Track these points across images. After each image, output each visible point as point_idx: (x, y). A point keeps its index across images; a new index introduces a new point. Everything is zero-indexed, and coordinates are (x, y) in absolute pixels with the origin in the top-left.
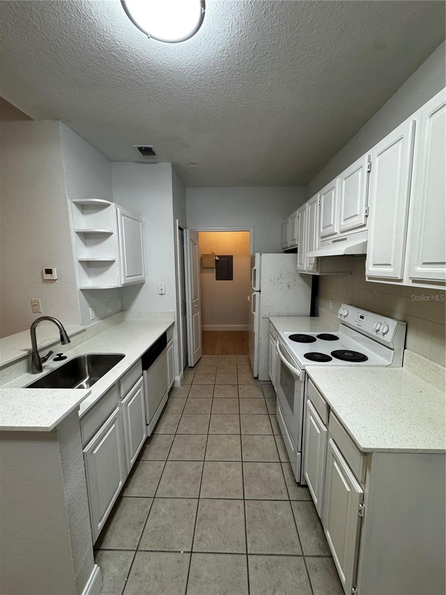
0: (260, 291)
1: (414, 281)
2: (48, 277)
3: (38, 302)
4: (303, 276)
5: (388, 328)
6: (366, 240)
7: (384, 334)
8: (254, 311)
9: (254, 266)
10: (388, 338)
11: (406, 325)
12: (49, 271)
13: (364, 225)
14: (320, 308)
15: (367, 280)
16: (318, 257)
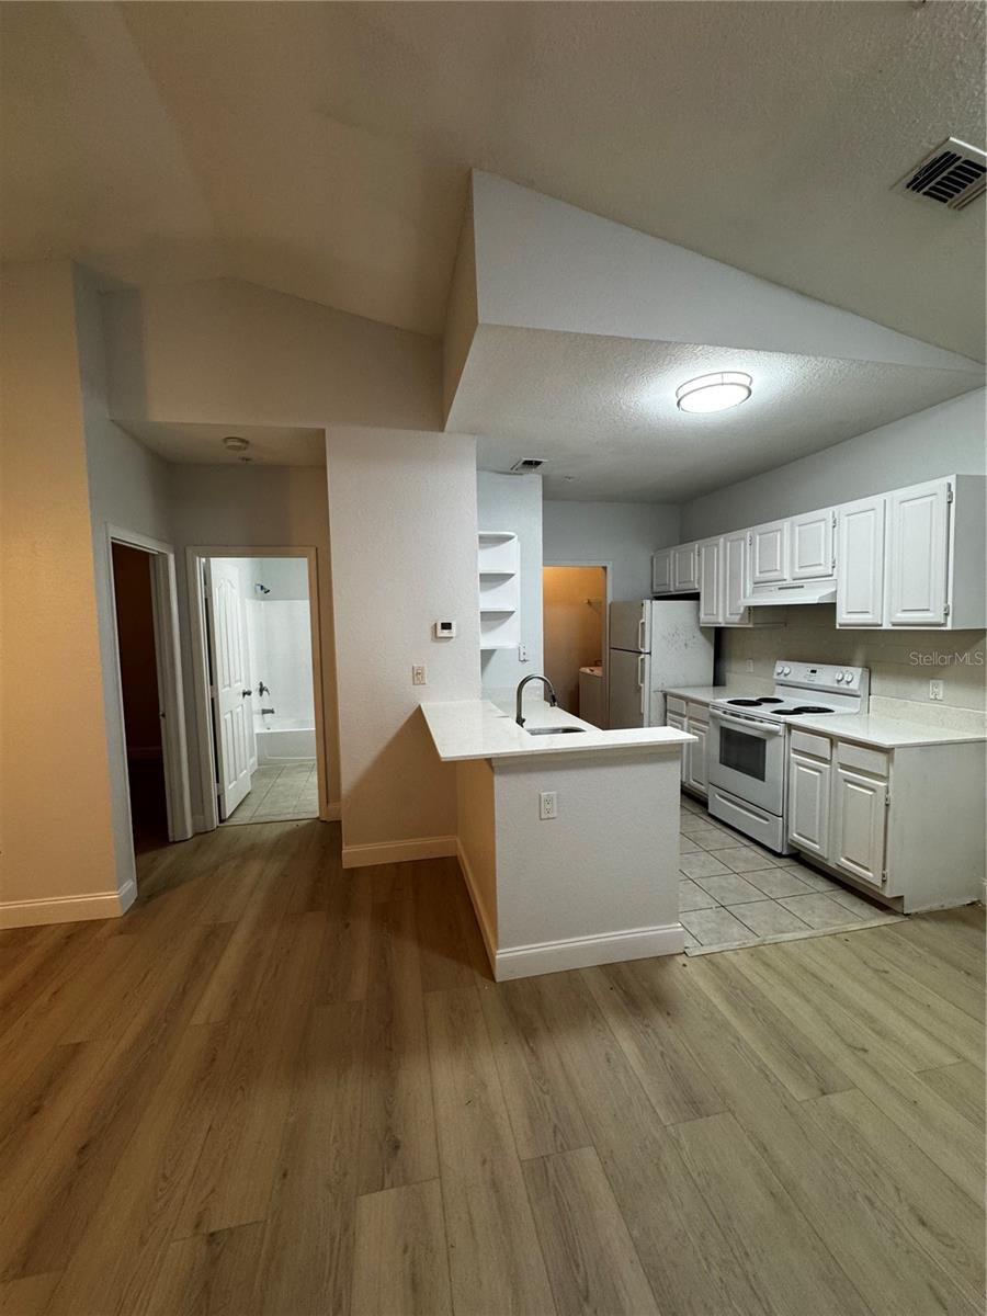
0: (650, 653)
1: (894, 625)
2: (446, 633)
3: (423, 669)
4: (704, 630)
5: (853, 676)
6: (834, 590)
7: (848, 683)
8: (642, 681)
9: (641, 618)
10: (854, 686)
11: (869, 670)
12: (446, 626)
13: (831, 575)
14: (728, 674)
15: (838, 627)
16: (749, 607)
